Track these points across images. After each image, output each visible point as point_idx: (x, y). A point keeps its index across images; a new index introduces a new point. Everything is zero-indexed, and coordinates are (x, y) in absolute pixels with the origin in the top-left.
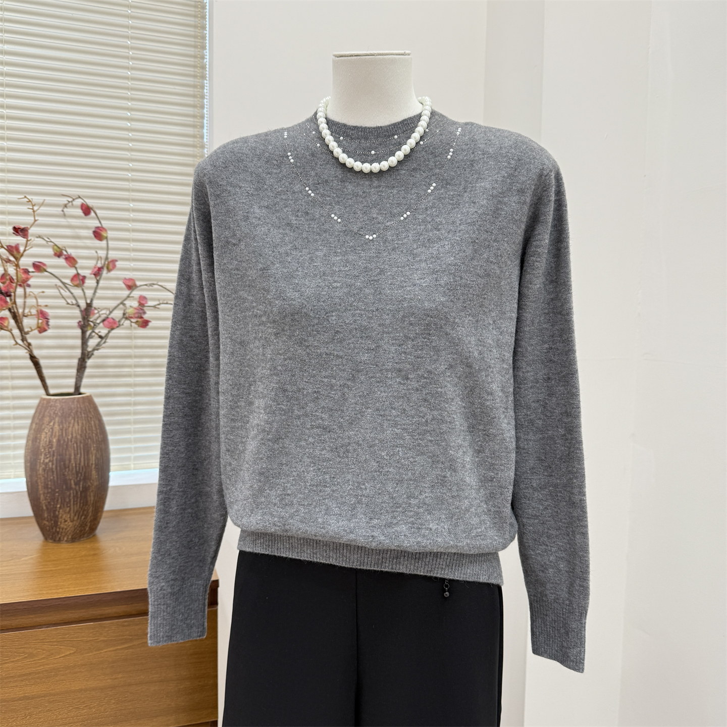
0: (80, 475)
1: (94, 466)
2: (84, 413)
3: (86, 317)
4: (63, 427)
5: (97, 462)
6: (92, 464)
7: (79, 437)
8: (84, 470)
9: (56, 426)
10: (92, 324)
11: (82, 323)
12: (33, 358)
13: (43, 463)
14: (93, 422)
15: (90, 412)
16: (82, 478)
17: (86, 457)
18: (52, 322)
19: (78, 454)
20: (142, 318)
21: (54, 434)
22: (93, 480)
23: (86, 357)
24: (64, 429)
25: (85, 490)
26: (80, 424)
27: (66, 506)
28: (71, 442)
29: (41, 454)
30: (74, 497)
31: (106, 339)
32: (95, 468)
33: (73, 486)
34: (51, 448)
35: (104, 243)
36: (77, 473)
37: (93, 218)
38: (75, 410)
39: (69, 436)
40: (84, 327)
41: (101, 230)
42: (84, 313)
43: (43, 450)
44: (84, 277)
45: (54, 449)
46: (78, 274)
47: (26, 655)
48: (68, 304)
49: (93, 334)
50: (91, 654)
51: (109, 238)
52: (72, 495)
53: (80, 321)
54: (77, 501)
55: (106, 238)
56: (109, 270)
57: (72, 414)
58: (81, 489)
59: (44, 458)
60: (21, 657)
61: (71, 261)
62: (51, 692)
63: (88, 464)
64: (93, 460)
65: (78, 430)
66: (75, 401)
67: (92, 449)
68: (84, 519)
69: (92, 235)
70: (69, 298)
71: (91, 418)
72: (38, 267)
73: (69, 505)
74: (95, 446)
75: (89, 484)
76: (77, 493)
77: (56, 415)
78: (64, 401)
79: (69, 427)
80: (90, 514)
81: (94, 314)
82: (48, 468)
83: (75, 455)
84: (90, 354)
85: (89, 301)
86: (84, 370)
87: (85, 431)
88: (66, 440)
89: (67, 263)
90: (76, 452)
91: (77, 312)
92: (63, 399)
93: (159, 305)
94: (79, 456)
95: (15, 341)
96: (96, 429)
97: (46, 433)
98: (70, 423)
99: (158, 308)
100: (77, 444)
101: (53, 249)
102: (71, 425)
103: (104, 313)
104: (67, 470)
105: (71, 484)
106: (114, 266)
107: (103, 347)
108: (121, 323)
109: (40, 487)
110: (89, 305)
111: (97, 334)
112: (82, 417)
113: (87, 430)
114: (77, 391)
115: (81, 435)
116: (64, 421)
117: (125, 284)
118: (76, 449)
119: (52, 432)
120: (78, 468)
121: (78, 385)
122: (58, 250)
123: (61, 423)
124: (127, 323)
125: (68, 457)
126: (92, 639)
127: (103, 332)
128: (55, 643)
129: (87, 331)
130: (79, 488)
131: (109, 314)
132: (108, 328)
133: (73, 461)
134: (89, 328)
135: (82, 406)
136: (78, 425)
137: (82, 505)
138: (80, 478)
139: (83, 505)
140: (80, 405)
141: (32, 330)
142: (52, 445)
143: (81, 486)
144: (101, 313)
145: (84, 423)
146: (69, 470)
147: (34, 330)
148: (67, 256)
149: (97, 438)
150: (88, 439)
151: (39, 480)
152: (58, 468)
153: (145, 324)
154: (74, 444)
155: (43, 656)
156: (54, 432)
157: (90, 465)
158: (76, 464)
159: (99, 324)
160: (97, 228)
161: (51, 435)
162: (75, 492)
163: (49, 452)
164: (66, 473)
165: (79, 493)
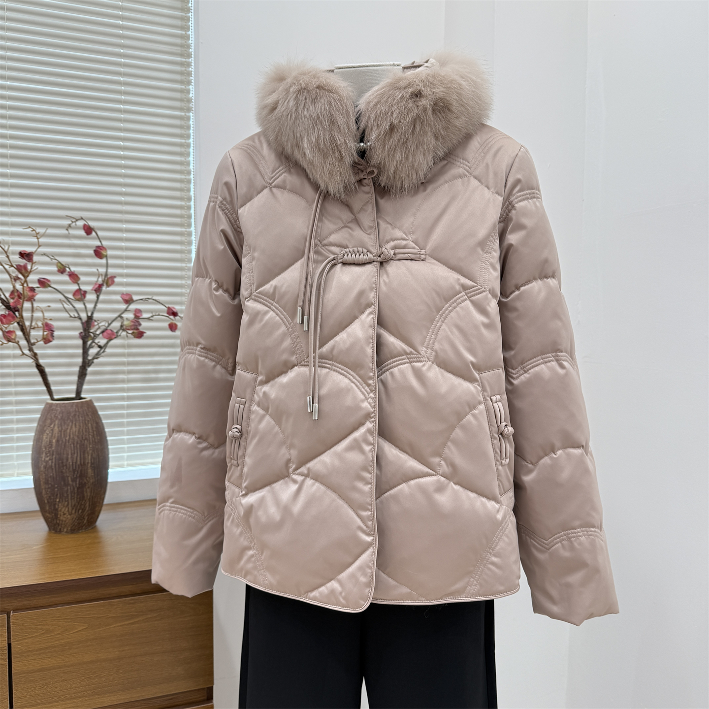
0: (76, 473)
1: (89, 465)
2: (82, 417)
3: (87, 328)
4: (62, 429)
5: (93, 461)
6: (88, 463)
7: (76, 438)
8: (80, 468)
9: (56, 428)
10: (92, 335)
11: (83, 334)
12: (39, 367)
13: (44, 461)
14: (90, 425)
15: (87, 415)
16: (78, 475)
17: (82, 456)
18: (56, 333)
19: (74, 453)
20: (138, 329)
21: (54, 435)
22: (89, 478)
23: (87, 365)
24: (63, 431)
25: (82, 486)
26: (78, 426)
27: (64, 500)
28: (69, 442)
29: (43, 453)
30: (71, 492)
31: (105, 349)
32: (91, 466)
33: (71, 483)
34: (51, 447)
35: (104, 261)
36: (74, 471)
37: (93, 238)
38: (74, 413)
39: (67, 437)
40: (85, 338)
41: (101, 249)
42: (85, 324)
43: (44, 450)
44: (85, 292)
45: (53, 449)
46: (80, 290)
47: (43, 632)
48: (71, 317)
49: (94, 344)
50: (101, 629)
51: (108, 256)
52: (69, 491)
53: (81, 333)
54: (74, 496)
55: (106, 256)
56: (108, 286)
57: (71, 417)
58: (78, 485)
59: (45, 457)
60: (39, 633)
61: (74, 277)
62: (66, 664)
63: (84, 463)
64: (89, 459)
65: (75, 432)
66: (74, 405)
67: (88, 449)
68: (81, 512)
69: (94, 254)
70: (71, 311)
71: (88, 421)
72: (43, 283)
73: (66, 500)
74: (91, 446)
75: (85, 481)
76: (74, 489)
77: (57, 418)
78: (64, 405)
79: (67, 429)
80: (87, 509)
81: (94, 326)
82: (48, 466)
83: (72, 454)
84: (91, 362)
85: (89, 314)
86: (85, 377)
87: (81, 434)
88: (64, 440)
89: (71, 279)
90: (73, 452)
91: (78, 324)
92: (63, 403)
93: (152, 317)
94: (76, 455)
95: (22, 352)
96: (93, 431)
97: (47, 434)
98: (68, 425)
99: (152, 320)
100: (74, 444)
101: (57, 266)
102: (69, 428)
103: (104, 324)
104: (65, 467)
105: (68, 481)
106: (113, 282)
107: (102, 356)
108: (119, 334)
109: (42, 482)
110: (90, 318)
111: (97, 344)
112: (79, 420)
113: (84, 432)
114: (78, 396)
115: (78, 436)
116: (63, 424)
117: (123, 299)
118: (73, 448)
119: (52, 434)
120: (74, 466)
121: (79, 391)
122: (62, 267)
123: (60, 425)
124: (124, 333)
125: (65, 456)
126: (101, 616)
127: (102, 341)
128: (70, 620)
129: (88, 341)
130: (76, 484)
131: (108, 326)
132: (107, 339)
133: (70, 460)
134: (89, 338)
135: (80, 410)
136: (76, 427)
137: (78, 500)
138: (77, 476)
139: (80, 500)
140: (78, 409)
141: (38, 341)
142: (52, 445)
143: (78, 482)
144: (100, 325)
145: (81, 425)
146: (66, 468)
147: (40, 341)
148: (71, 273)
149: (93, 439)
150: (84, 440)
151: (41, 477)
152: (57, 466)
153: (140, 335)
154: (71, 444)
155: (58, 632)
156: (54, 433)
157: (86, 463)
158: (73, 463)
159: (98, 335)
160: (98, 247)
161: (52, 436)
162: (72, 488)
163: (49, 452)
164: (64, 471)
165: (76, 489)
